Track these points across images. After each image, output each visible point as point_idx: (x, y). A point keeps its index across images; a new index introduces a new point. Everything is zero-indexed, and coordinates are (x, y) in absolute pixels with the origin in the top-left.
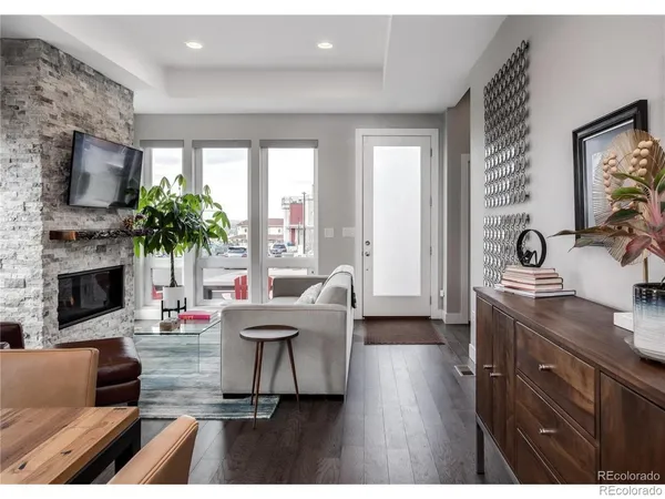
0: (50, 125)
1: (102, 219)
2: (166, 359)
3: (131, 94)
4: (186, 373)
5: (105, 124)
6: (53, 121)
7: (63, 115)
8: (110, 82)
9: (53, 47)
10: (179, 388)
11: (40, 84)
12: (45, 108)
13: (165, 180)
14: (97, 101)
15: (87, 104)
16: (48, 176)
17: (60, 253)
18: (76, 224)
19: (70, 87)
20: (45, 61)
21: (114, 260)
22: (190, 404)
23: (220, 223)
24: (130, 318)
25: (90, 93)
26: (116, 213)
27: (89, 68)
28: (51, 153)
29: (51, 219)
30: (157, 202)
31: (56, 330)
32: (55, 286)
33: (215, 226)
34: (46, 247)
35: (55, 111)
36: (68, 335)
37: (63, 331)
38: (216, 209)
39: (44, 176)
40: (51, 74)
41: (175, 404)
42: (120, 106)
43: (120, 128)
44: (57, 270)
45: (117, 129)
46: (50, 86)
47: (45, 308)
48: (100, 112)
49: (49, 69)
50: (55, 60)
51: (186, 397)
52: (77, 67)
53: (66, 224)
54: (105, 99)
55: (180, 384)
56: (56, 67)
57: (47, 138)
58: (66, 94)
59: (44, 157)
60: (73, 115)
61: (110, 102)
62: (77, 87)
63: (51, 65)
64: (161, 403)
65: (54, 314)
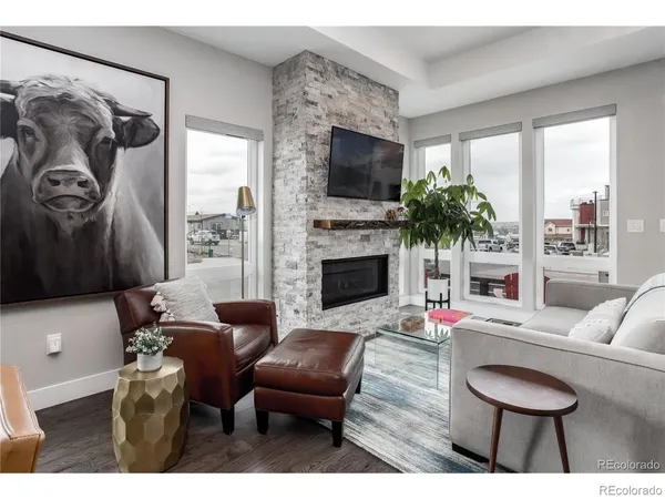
0: (314, 124)
1: (366, 211)
2: (413, 358)
3: (396, 94)
4: (425, 385)
5: (369, 123)
6: (318, 121)
7: (327, 115)
8: (375, 83)
9: (318, 56)
10: (409, 407)
11: (306, 89)
12: (311, 110)
13: (432, 174)
14: (361, 101)
15: (351, 104)
16: (313, 170)
17: (324, 240)
18: (340, 214)
19: (334, 90)
20: (311, 69)
21: (378, 249)
22: (408, 441)
23: (485, 215)
24: (395, 304)
25: (353, 95)
26: (381, 205)
27: (353, 72)
28: (315, 149)
29: (315, 208)
30: (425, 196)
31: (319, 310)
32: (319, 270)
33: (480, 218)
34: (310, 234)
35: (320, 111)
36: (332, 315)
37: (326, 311)
38: (481, 200)
39: (308, 170)
40: (316, 79)
41: (392, 434)
42: (385, 105)
43: (385, 125)
44: (320, 255)
45: (382, 126)
46: (315, 90)
47: (308, 290)
48: (364, 112)
49: (313, 75)
50: (320, 67)
51: (409, 425)
52: (341, 72)
53: (330, 214)
54: (369, 100)
55: (412, 400)
56: (321, 73)
57: (312, 136)
58: (330, 97)
59: (310, 153)
60: (337, 115)
61: (374, 102)
62: (342, 90)
63: (317, 71)
64: (380, 426)
65: (318, 295)
